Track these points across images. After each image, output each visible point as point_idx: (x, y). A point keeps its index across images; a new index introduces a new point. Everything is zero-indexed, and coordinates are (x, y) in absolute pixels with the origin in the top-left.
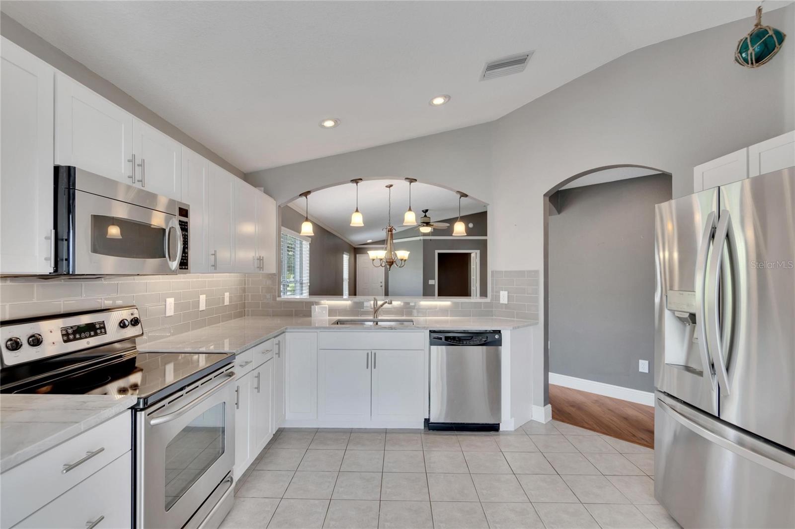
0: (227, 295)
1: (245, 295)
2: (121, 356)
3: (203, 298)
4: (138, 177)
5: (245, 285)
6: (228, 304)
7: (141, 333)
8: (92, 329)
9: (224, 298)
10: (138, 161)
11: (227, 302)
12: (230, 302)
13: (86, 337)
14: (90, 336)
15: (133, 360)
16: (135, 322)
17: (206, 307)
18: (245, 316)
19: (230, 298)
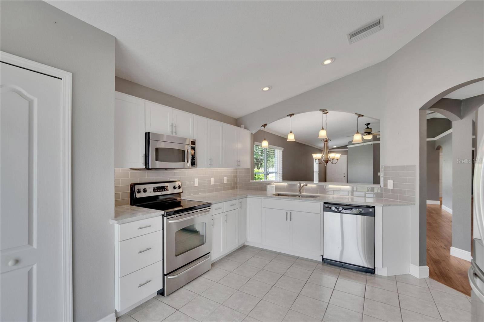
0: (225, 178)
1: (236, 179)
2: (176, 199)
3: (212, 180)
4: (174, 131)
5: (236, 173)
6: (226, 182)
7: (182, 192)
8: (163, 189)
9: (224, 179)
10: (174, 125)
11: (225, 182)
12: (227, 182)
13: (161, 191)
14: (163, 191)
15: (180, 202)
16: (179, 187)
17: (214, 183)
18: (236, 189)
19: (227, 180)
